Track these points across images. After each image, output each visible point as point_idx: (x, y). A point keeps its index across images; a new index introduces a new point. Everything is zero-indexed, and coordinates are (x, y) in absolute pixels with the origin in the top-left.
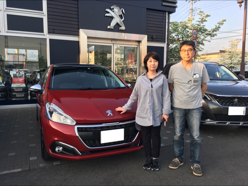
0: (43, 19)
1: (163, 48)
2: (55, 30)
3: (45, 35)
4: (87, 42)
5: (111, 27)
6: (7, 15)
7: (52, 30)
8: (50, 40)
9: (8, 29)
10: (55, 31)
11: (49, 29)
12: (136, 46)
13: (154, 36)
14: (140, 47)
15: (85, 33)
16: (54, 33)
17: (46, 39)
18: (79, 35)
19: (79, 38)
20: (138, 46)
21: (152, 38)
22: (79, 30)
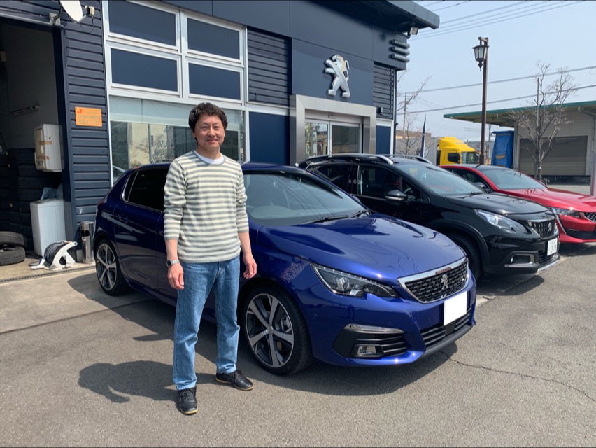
0: (239, 73)
2: (258, 96)
3: (243, 104)
4: (306, 118)
5: (332, 92)
6: (189, 64)
7: (254, 95)
10: (258, 98)
11: (250, 93)
12: (357, 126)
13: (382, 109)
14: (364, 126)
15: (302, 102)
16: (256, 101)
17: (244, 112)
18: (288, 105)
19: (288, 110)
20: (361, 126)
21: (379, 111)
22: (290, 96)
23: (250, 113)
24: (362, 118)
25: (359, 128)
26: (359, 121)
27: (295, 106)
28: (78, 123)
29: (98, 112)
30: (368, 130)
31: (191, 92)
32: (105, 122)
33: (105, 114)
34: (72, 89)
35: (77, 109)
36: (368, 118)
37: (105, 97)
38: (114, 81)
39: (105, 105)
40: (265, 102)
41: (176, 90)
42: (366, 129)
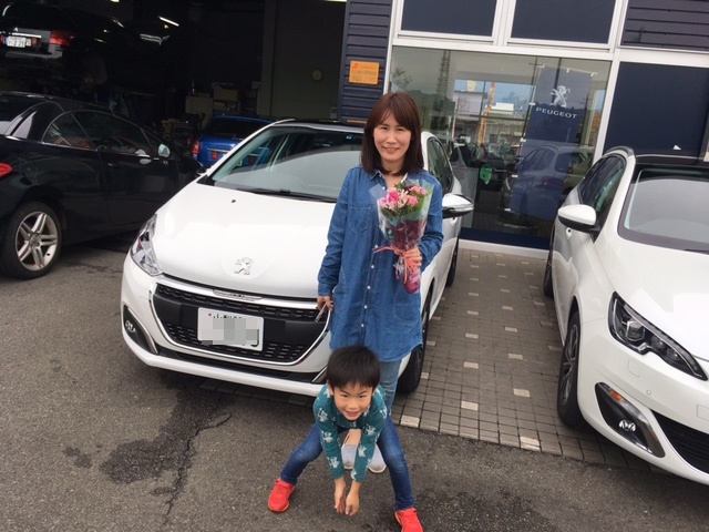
2: (645, 34)
3: (611, 50)
7: (637, 34)
8: (624, 65)
10: (645, 37)
11: (626, 30)
17: (610, 63)
28: (351, 80)
29: (375, 66)
31: (514, 35)
32: (381, 79)
33: (382, 69)
34: (351, 40)
35: (353, 63)
37: (386, 48)
38: (404, 27)
39: (385, 58)
41: (490, 34)
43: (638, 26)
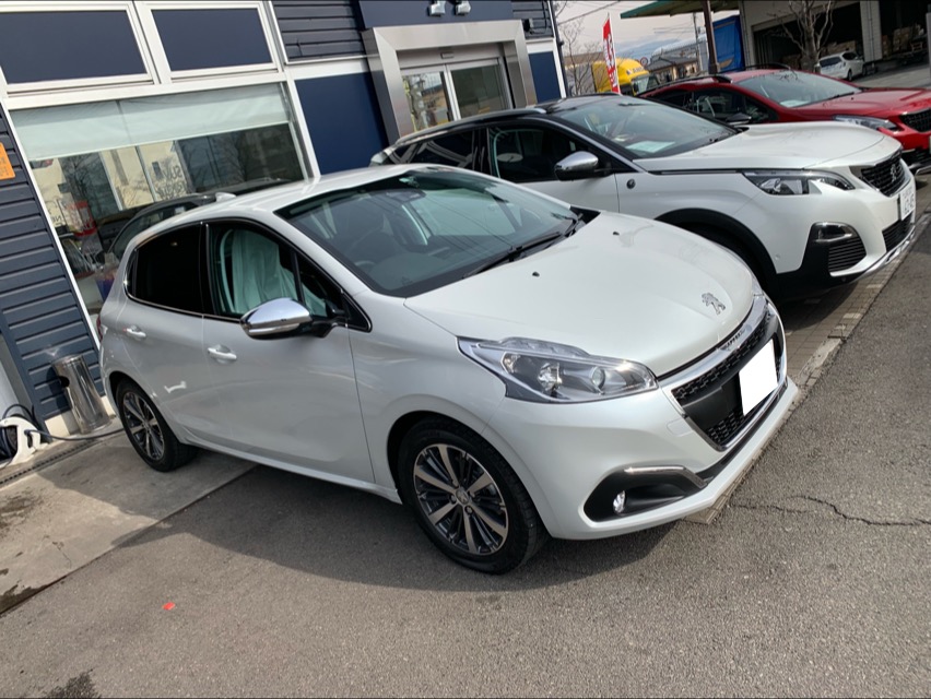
0: (256, 9)
1: (551, 53)
2: (302, 47)
3: (280, 69)
4: (401, 69)
5: (437, 8)
6: (152, 11)
7: (296, 47)
9: (173, 68)
10: (305, 50)
12: (495, 62)
13: (531, 21)
14: (508, 61)
15: (388, 40)
16: (301, 57)
17: (285, 83)
18: (364, 52)
19: (366, 61)
20: (501, 61)
21: (526, 26)
22: (364, 34)
23: (298, 83)
24: (501, 46)
25: (498, 65)
26: (495, 54)
27: (377, 51)
30: (516, 65)
33: (12, 150)
36: (511, 43)
39: (8, 132)
40: (321, 56)
41: (142, 70)
42: (512, 64)
43: (294, 37)
